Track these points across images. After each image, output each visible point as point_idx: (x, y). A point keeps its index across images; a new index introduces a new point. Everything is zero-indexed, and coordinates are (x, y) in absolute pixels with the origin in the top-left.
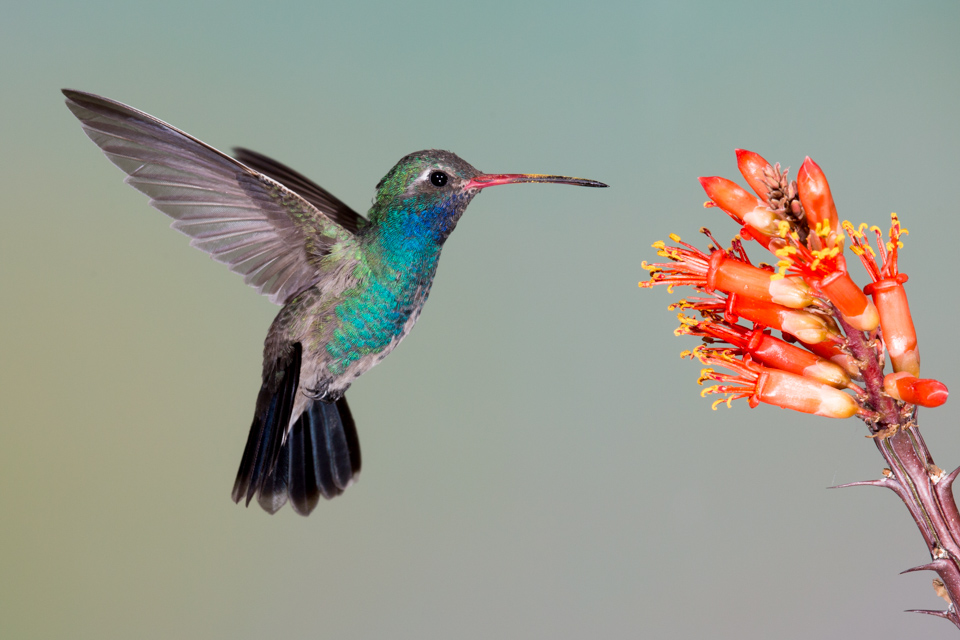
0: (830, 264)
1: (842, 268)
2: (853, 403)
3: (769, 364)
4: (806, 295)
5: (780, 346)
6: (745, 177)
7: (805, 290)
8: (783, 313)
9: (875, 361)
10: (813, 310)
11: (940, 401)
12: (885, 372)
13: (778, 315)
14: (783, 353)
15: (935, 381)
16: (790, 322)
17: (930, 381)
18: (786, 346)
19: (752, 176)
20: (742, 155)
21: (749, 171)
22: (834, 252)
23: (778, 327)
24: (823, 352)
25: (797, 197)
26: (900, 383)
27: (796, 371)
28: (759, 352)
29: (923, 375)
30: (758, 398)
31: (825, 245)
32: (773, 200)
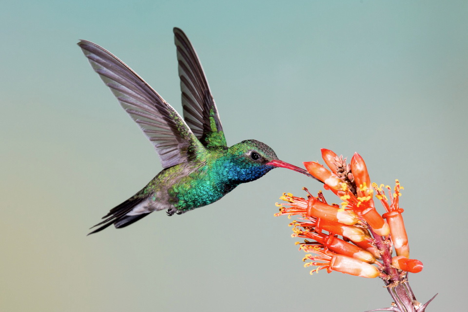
0: (366, 204)
1: (372, 206)
2: (377, 271)
3: (337, 252)
4: (355, 219)
5: (343, 243)
6: (326, 162)
7: (354, 216)
8: (343, 228)
9: (388, 250)
10: (358, 226)
11: (419, 270)
12: (393, 256)
13: (341, 229)
14: (343, 247)
15: (417, 260)
16: (347, 232)
17: (415, 260)
18: (345, 243)
19: (329, 162)
20: (324, 151)
21: (327, 159)
22: (368, 198)
23: (341, 234)
24: (362, 246)
25: (350, 172)
26: (400, 261)
27: (350, 255)
28: (332, 246)
29: (411, 257)
30: (331, 268)
31: (364, 195)
32: (339, 173)
